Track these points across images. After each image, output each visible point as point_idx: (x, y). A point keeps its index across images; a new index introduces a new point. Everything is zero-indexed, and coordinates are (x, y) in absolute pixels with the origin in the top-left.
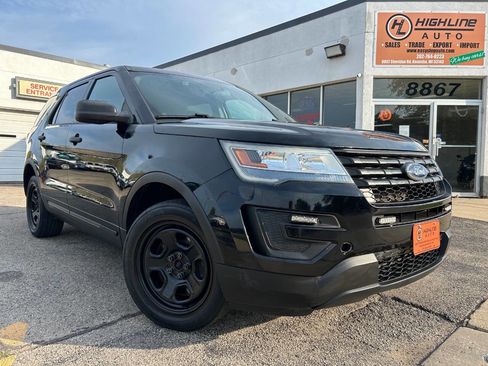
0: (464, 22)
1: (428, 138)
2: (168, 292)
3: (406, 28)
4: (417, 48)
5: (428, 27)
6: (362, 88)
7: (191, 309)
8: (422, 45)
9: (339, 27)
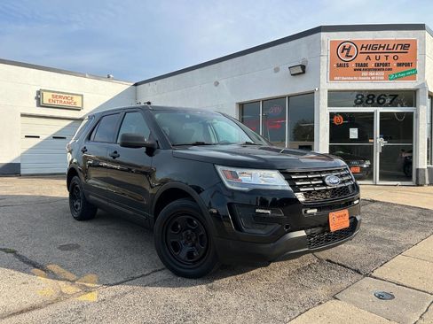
0: (400, 47)
1: (373, 139)
2: (183, 254)
3: (353, 52)
4: (362, 67)
5: (371, 51)
6: (319, 99)
7: (198, 264)
8: (366, 65)
9: (299, 51)
